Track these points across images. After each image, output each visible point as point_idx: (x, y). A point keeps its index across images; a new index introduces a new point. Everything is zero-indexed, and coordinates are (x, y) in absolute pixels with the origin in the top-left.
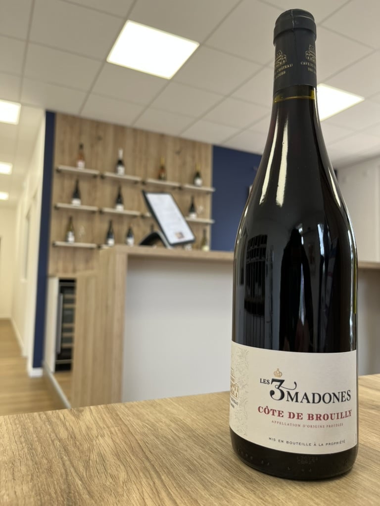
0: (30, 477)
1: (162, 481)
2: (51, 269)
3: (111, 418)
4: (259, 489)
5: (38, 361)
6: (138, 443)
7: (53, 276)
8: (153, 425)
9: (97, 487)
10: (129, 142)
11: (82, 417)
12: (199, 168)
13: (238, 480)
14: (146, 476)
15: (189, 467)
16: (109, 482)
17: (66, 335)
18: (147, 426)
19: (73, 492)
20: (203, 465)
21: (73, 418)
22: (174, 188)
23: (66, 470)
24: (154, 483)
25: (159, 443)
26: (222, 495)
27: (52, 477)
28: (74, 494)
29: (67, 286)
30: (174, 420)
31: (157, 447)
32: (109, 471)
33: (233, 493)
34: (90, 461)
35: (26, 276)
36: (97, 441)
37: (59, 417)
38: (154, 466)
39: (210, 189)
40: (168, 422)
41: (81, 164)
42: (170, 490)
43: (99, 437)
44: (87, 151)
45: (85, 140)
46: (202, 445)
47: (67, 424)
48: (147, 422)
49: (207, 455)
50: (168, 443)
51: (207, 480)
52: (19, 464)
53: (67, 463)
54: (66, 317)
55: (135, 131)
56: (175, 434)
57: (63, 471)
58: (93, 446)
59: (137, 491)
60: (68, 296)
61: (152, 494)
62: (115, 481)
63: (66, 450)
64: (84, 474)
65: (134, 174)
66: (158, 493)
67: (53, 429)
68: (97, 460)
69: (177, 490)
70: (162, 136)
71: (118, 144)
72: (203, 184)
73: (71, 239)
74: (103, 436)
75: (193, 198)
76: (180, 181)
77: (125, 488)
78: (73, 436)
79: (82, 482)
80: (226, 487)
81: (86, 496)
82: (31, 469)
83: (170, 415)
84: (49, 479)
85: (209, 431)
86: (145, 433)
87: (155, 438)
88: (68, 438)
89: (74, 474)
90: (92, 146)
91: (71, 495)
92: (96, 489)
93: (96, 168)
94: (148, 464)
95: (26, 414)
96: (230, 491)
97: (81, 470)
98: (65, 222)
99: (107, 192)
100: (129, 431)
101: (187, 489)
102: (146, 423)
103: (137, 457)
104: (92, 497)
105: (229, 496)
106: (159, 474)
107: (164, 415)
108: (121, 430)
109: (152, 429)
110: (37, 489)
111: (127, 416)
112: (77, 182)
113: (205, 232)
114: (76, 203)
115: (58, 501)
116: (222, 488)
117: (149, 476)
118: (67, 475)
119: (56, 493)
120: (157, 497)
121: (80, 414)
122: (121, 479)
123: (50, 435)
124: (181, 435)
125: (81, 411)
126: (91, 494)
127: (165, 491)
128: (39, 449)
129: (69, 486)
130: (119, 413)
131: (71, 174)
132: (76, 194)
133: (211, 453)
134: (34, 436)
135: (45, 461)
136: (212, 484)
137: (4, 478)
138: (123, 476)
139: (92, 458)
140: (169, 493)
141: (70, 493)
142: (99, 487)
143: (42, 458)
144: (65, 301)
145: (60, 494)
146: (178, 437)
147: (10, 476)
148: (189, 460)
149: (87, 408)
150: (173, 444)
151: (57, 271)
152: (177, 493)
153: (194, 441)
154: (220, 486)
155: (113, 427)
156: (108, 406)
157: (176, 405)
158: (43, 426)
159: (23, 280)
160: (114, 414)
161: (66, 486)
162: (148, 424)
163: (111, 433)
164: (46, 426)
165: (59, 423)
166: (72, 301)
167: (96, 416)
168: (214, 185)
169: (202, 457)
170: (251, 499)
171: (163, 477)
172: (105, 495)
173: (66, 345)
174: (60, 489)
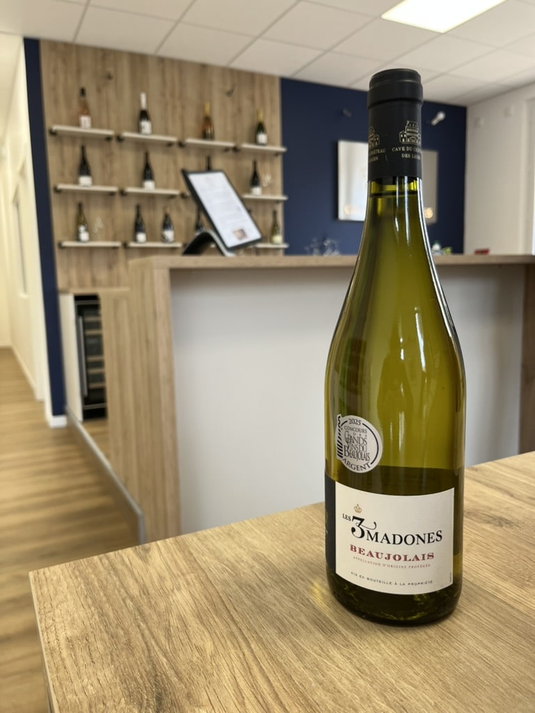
0: (109, 657)
1: (252, 651)
2: (61, 282)
3: (185, 560)
4: (355, 655)
5: (59, 406)
6: (220, 597)
7: (66, 292)
8: (234, 568)
9: (184, 664)
10: (154, 80)
11: (150, 559)
12: (261, 117)
13: (334, 643)
14: (234, 646)
15: (280, 630)
16: (195, 657)
17: (94, 371)
18: (227, 568)
19: (159, 674)
20: (294, 626)
21: (140, 562)
22: (226, 149)
23: (146, 643)
24: (244, 655)
25: (243, 595)
26: (317, 666)
27: (134, 656)
28: (161, 676)
29: (87, 305)
30: (258, 558)
31: (242, 602)
32: (194, 641)
33: (328, 663)
34: (171, 628)
35: (25, 289)
36: (174, 598)
37: (123, 560)
38: (241, 630)
39: (279, 148)
40: (251, 561)
41: (85, 120)
42: (261, 664)
43: (175, 591)
44: (91, 98)
45: (87, 81)
46: (292, 595)
47: (136, 572)
48: (226, 562)
49: (298, 610)
50: (253, 595)
51: (301, 646)
52: (93, 640)
53: (147, 632)
54: (91, 348)
55: (162, 60)
56: (260, 580)
57: (144, 645)
58: (171, 605)
59: (227, 667)
60: (90, 319)
61: (244, 671)
62: (201, 656)
63: (141, 613)
64: (168, 648)
65: (166, 133)
66: (249, 668)
67: (122, 583)
68: (179, 626)
69: (269, 663)
70: (204, 67)
71: (138, 86)
72: (269, 142)
73: (84, 236)
74: (179, 589)
75: (255, 164)
76: (234, 139)
77: (214, 664)
78: (144, 591)
79: (168, 660)
80: (320, 656)
81: (175, 679)
82: (108, 644)
83: (251, 549)
84: (130, 659)
85: (298, 573)
86: (226, 581)
87: (238, 588)
88: (140, 595)
89: (157, 648)
90: (99, 90)
91: (158, 678)
92: (184, 668)
93: (109, 128)
94: (234, 628)
95: (85, 559)
96: (325, 661)
97: (163, 642)
98: (72, 211)
99: (129, 161)
100: (208, 578)
101: (280, 661)
102: (225, 565)
103: (221, 617)
104: (180, 679)
105: (324, 668)
106: (248, 642)
107: (244, 549)
108: (198, 577)
109: (234, 574)
110: (121, 674)
111: (203, 555)
112: (83, 149)
113: (275, 213)
114: (85, 181)
115: (146, 687)
116: (316, 656)
117: (236, 645)
118: (149, 651)
119: (142, 677)
120: (249, 674)
121: (148, 555)
122: (208, 651)
123: (119, 591)
124: (268, 581)
125: (147, 550)
126: (180, 675)
127: (257, 665)
128: (111, 614)
129: (154, 668)
130: (192, 551)
131: (73, 137)
132: (84, 168)
133: (302, 606)
134: (102, 594)
135: (121, 632)
136: (306, 652)
137: (82, 662)
138: (209, 647)
139: (172, 623)
140: (261, 668)
141: (156, 675)
142: (187, 665)
143: (117, 628)
144: (87, 326)
145: (146, 679)
146: (264, 584)
147: (88, 658)
148: (278, 619)
149: (153, 543)
150: (260, 597)
151: (70, 284)
152: (269, 667)
153: (282, 589)
154: (313, 653)
155: (189, 573)
156: (178, 540)
157: (258, 531)
158: (109, 577)
159: (22, 295)
160: (187, 553)
161: (150, 666)
162: (228, 566)
163: (188, 584)
164: (111, 577)
165: (126, 572)
166: (98, 325)
167: (166, 556)
168: (284, 142)
169: (292, 613)
170: (348, 670)
171: (253, 646)
172: (194, 675)
173: (94, 386)
174: (145, 671)
